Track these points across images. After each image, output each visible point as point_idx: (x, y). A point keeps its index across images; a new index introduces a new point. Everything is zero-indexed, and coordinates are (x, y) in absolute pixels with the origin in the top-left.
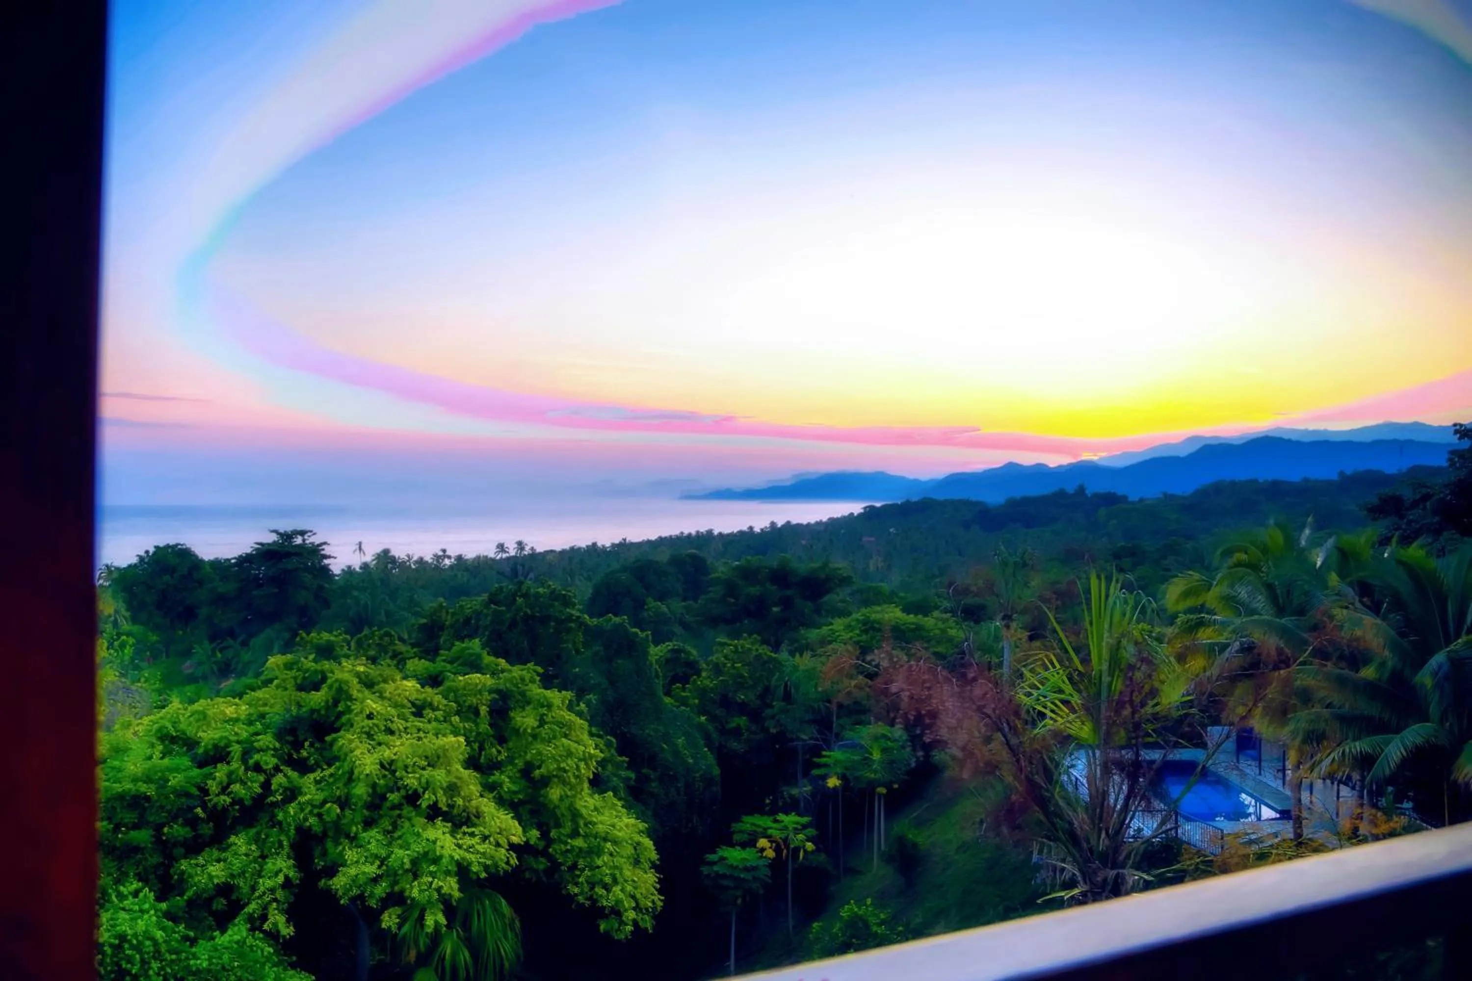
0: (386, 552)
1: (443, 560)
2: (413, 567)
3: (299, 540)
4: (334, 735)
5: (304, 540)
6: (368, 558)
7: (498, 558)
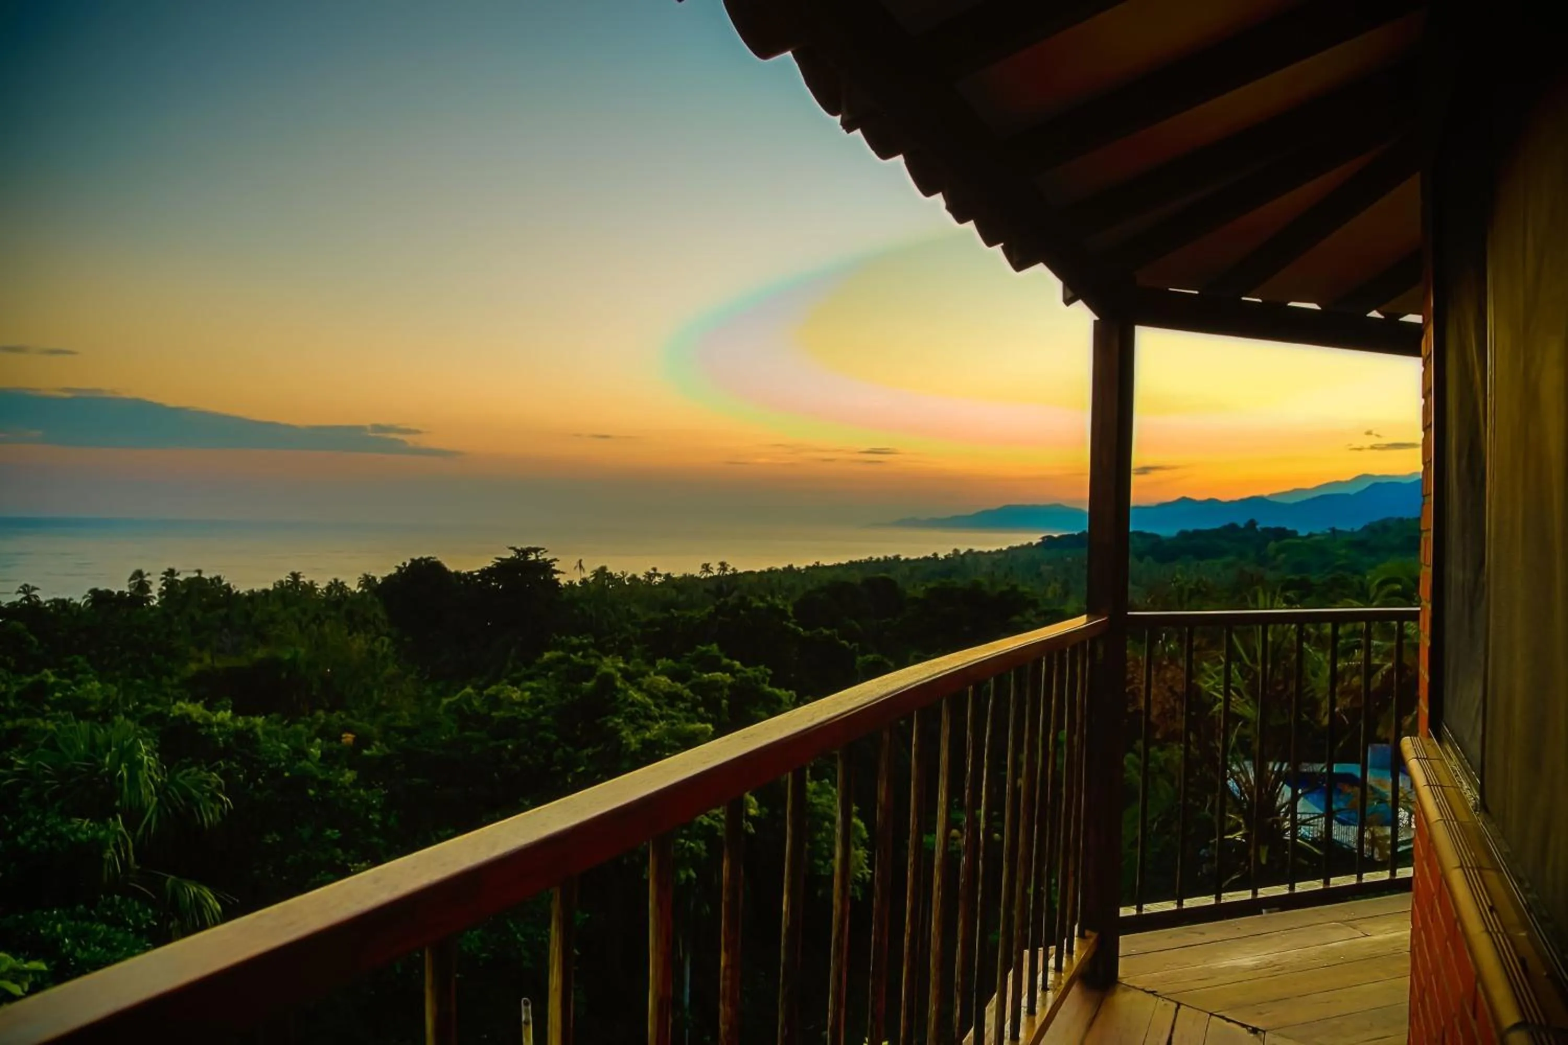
0: (603, 569)
1: (654, 578)
2: (627, 583)
3: (532, 557)
4: (604, 719)
5: (537, 557)
6: (588, 575)
7: (703, 577)
